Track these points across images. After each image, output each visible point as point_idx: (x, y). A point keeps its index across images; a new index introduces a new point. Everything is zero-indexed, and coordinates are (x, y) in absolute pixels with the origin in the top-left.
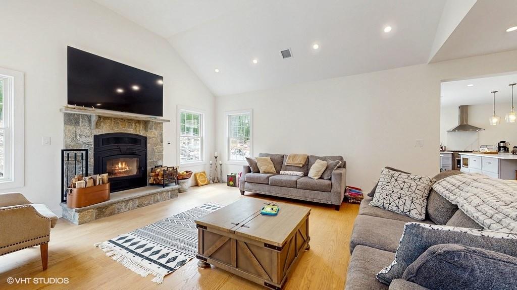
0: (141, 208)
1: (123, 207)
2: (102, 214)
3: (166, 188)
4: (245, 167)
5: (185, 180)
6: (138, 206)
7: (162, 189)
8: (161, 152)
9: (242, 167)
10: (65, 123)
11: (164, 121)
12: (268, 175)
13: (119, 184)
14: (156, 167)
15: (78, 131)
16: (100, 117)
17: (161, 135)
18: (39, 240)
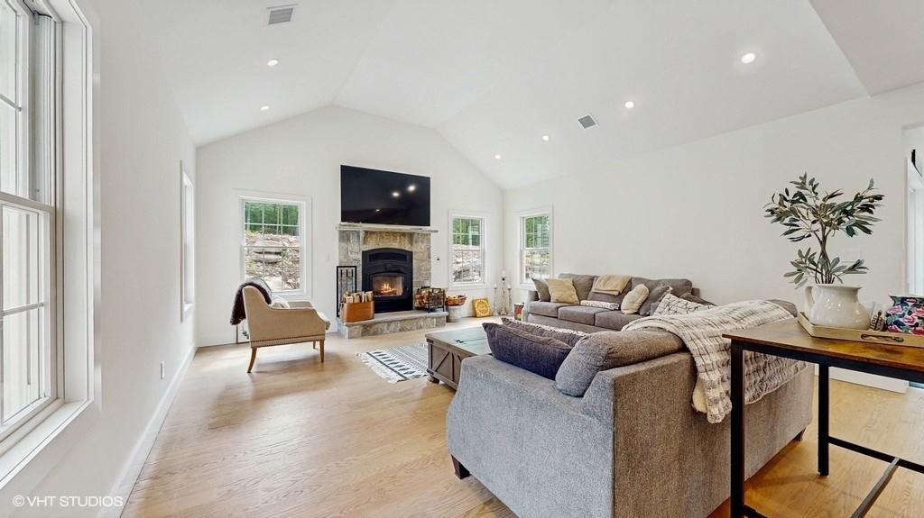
0: (403, 333)
1: (385, 328)
2: (367, 331)
3: (431, 314)
4: (530, 292)
5: (457, 307)
6: (400, 330)
7: (427, 314)
8: (429, 269)
9: (527, 293)
10: (340, 240)
11: (431, 231)
12: (559, 304)
13: (384, 305)
14: (422, 288)
15: (349, 248)
16: (366, 232)
17: (429, 249)
18: (318, 338)
